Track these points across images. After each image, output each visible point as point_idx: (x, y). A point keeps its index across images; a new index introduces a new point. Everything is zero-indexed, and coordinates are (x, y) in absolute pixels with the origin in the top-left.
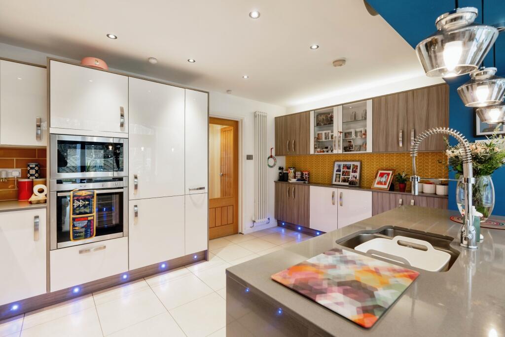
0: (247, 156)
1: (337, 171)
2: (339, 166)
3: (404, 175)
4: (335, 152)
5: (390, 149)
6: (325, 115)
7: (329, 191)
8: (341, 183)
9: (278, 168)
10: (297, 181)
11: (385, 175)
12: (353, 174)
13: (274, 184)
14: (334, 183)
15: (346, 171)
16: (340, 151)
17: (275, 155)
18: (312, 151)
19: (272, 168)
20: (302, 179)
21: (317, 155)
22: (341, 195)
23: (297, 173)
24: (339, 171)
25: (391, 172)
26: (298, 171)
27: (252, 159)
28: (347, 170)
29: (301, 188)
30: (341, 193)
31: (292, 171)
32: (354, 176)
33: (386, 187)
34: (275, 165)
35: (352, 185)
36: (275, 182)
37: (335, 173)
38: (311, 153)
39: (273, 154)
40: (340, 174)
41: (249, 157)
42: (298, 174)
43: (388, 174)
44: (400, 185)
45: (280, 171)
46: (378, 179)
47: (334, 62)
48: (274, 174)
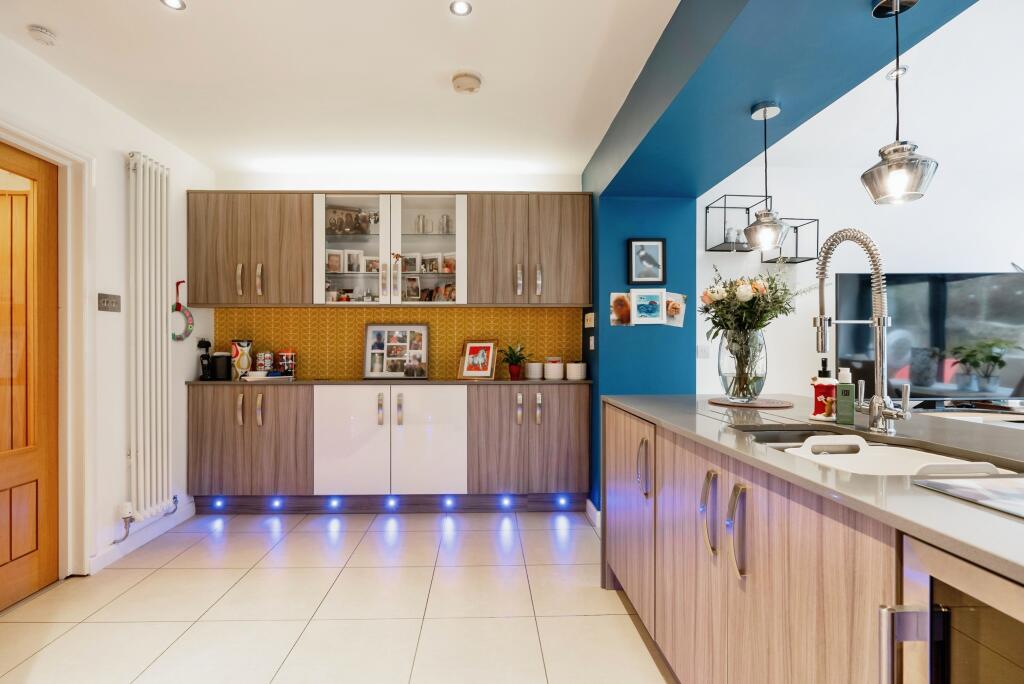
0: (102, 297)
1: (373, 348)
2: (379, 336)
3: (519, 349)
4: (383, 300)
5: (500, 300)
6: (346, 212)
7: (368, 393)
8: (387, 374)
9: (196, 344)
10: (267, 375)
11: (481, 352)
12: (413, 352)
13: (184, 389)
14: (369, 374)
15: (397, 347)
16: (397, 300)
17: (189, 304)
18: (319, 297)
19: (180, 342)
20: (277, 369)
21: (332, 307)
22: (399, 400)
23: (261, 356)
24: (380, 346)
25: (491, 345)
26: (264, 349)
27: (118, 309)
28: (398, 344)
29: (287, 395)
30: (400, 395)
31: (246, 350)
32: (415, 357)
33: (487, 373)
34: (187, 333)
35: (416, 375)
36: (186, 383)
37: (369, 351)
38: (316, 301)
39: (183, 301)
40: (382, 354)
41: (107, 302)
42: (266, 358)
43: (487, 349)
44: (513, 367)
45: (203, 352)
46: (468, 359)
47: (455, 78)
48: (184, 361)
